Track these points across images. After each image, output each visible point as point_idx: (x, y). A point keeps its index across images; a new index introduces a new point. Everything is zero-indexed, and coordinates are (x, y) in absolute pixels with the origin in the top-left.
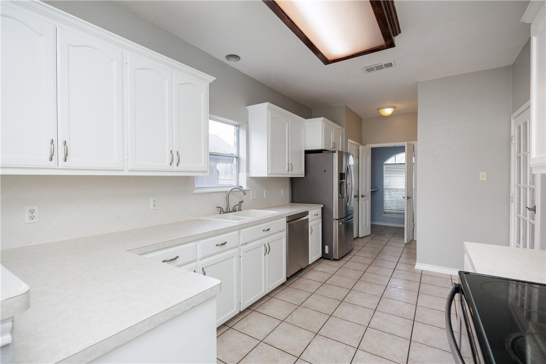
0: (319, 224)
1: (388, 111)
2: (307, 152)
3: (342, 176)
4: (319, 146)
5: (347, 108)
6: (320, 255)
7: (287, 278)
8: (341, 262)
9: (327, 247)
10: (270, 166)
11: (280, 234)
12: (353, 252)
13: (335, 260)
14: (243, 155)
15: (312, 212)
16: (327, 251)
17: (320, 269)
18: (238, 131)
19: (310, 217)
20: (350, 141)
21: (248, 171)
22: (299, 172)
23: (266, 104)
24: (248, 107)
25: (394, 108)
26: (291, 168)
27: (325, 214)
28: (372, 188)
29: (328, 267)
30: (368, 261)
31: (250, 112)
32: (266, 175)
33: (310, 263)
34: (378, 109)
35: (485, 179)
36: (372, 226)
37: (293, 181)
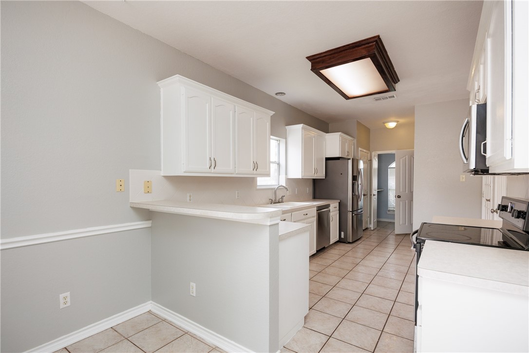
0: (337, 214)
1: (391, 125)
2: (327, 159)
3: (355, 178)
4: (337, 154)
5: (358, 123)
6: (337, 239)
7: (317, 251)
8: (354, 245)
9: (342, 233)
10: (303, 170)
11: (313, 219)
12: (363, 239)
13: (349, 243)
14: (283, 163)
15: (333, 205)
16: (342, 236)
17: (338, 248)
18: (279, 144)
19: (331, 208)
20: (360, 149)
21: (286, 174)
22: (321, 175)
23: (301, 126)
24: (287, 127)
25: (397, 122)
26: (316, 171)
27: (342, 207)
28: (378, 189)
29: (343, 247)
30: (375, 244)
31: (287, 130)
32: (300, 177)
33: (331, 243)
34: (384, 123)
35: (464, 180)
36: (378, 222)
37: (315, 182)
